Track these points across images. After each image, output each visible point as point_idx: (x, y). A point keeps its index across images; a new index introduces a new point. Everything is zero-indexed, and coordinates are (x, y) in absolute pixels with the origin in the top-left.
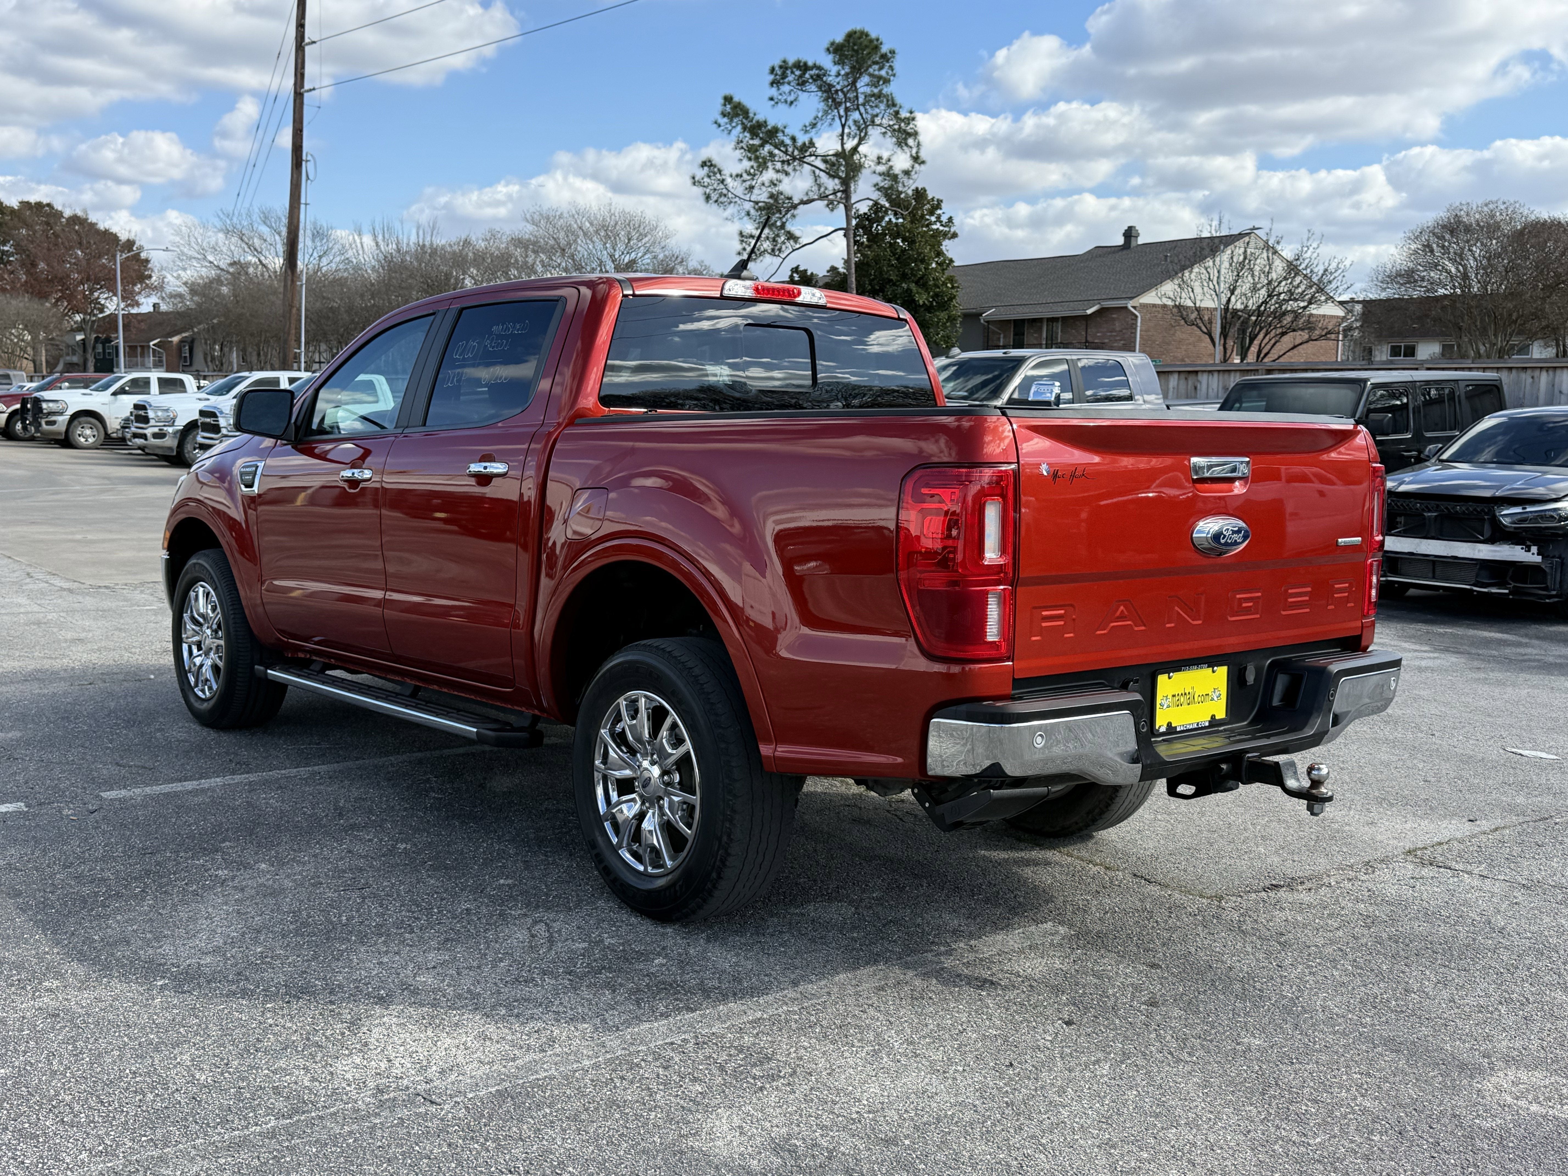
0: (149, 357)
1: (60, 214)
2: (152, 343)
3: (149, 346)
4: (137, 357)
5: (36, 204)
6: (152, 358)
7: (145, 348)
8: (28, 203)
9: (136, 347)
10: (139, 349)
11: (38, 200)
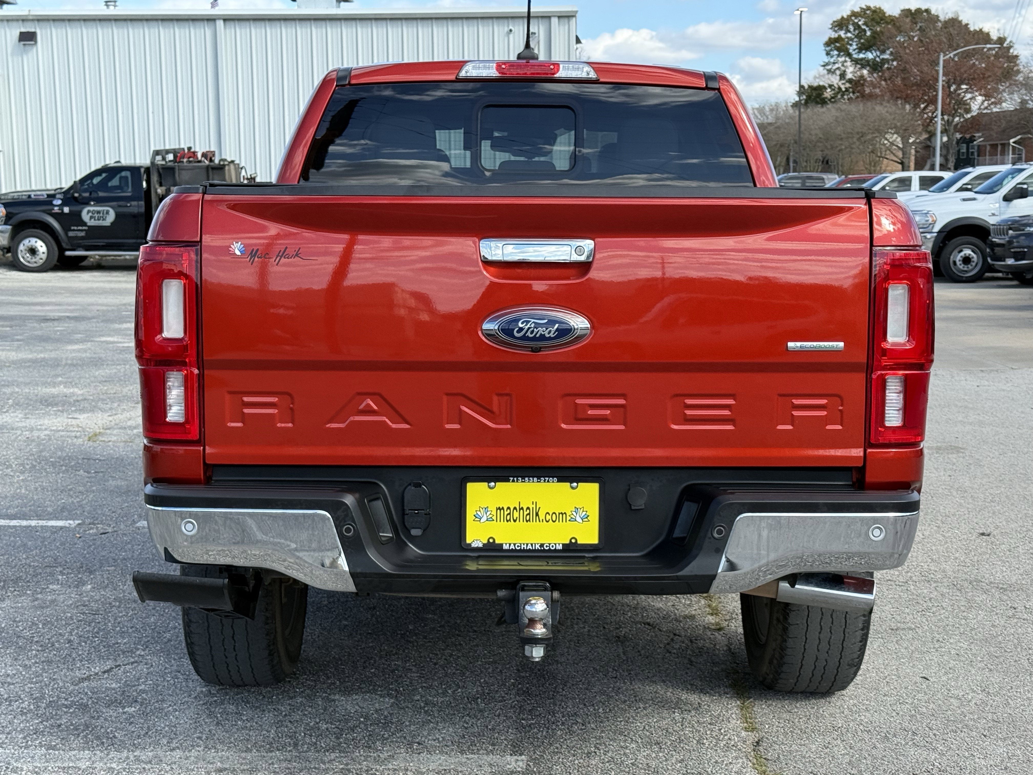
0: (1009, 154)
1: (936, 18)
2: (1012, 141)
3: (1009, 144)
4: (997, 155)
5: (916, 10)
6: (1011, 156)
7: (1005, 146)
8: (909, 10)
9: (997, 145)
10: (999, 148)
11: (918, 7)
